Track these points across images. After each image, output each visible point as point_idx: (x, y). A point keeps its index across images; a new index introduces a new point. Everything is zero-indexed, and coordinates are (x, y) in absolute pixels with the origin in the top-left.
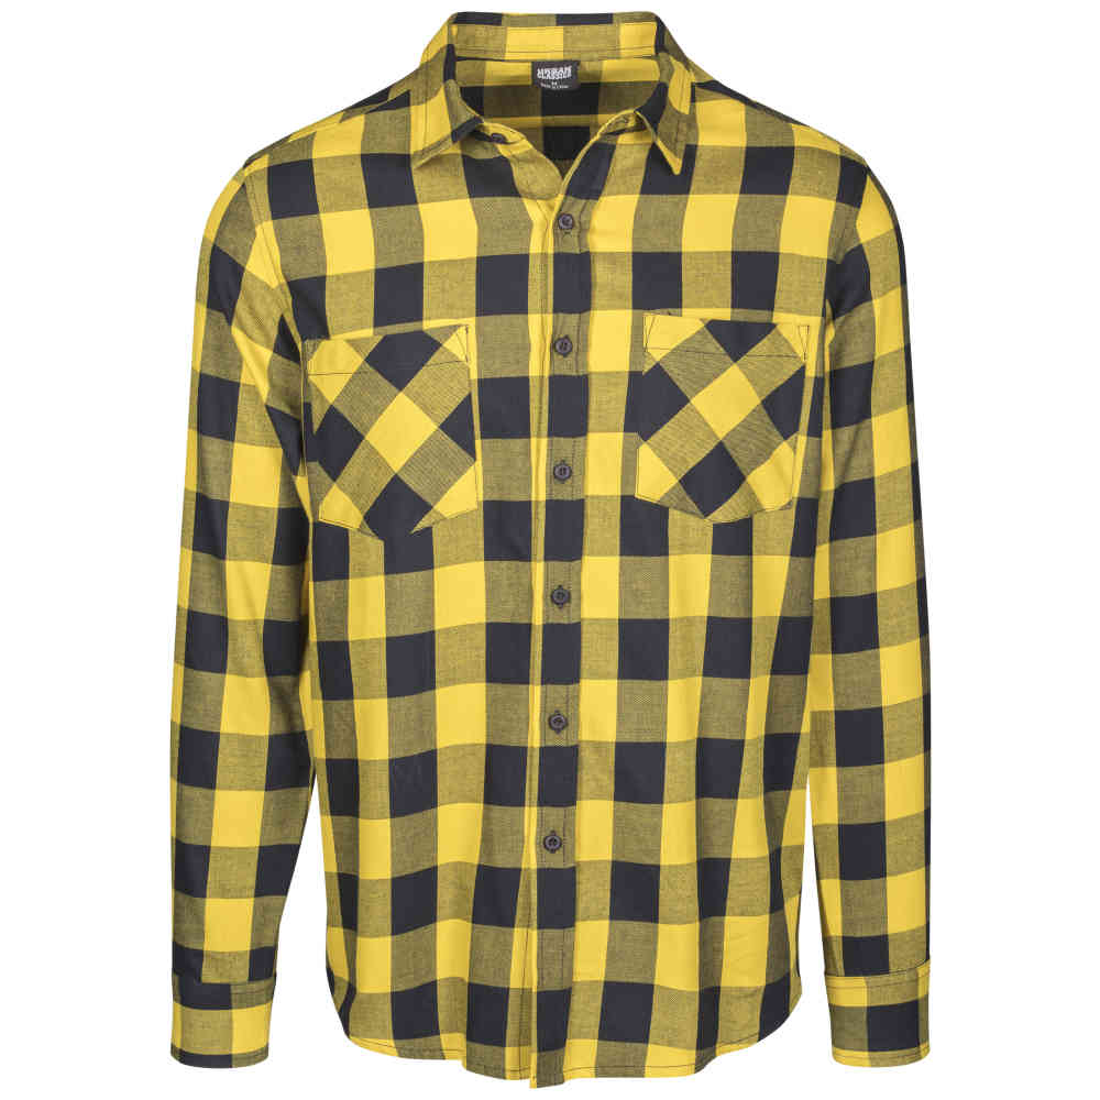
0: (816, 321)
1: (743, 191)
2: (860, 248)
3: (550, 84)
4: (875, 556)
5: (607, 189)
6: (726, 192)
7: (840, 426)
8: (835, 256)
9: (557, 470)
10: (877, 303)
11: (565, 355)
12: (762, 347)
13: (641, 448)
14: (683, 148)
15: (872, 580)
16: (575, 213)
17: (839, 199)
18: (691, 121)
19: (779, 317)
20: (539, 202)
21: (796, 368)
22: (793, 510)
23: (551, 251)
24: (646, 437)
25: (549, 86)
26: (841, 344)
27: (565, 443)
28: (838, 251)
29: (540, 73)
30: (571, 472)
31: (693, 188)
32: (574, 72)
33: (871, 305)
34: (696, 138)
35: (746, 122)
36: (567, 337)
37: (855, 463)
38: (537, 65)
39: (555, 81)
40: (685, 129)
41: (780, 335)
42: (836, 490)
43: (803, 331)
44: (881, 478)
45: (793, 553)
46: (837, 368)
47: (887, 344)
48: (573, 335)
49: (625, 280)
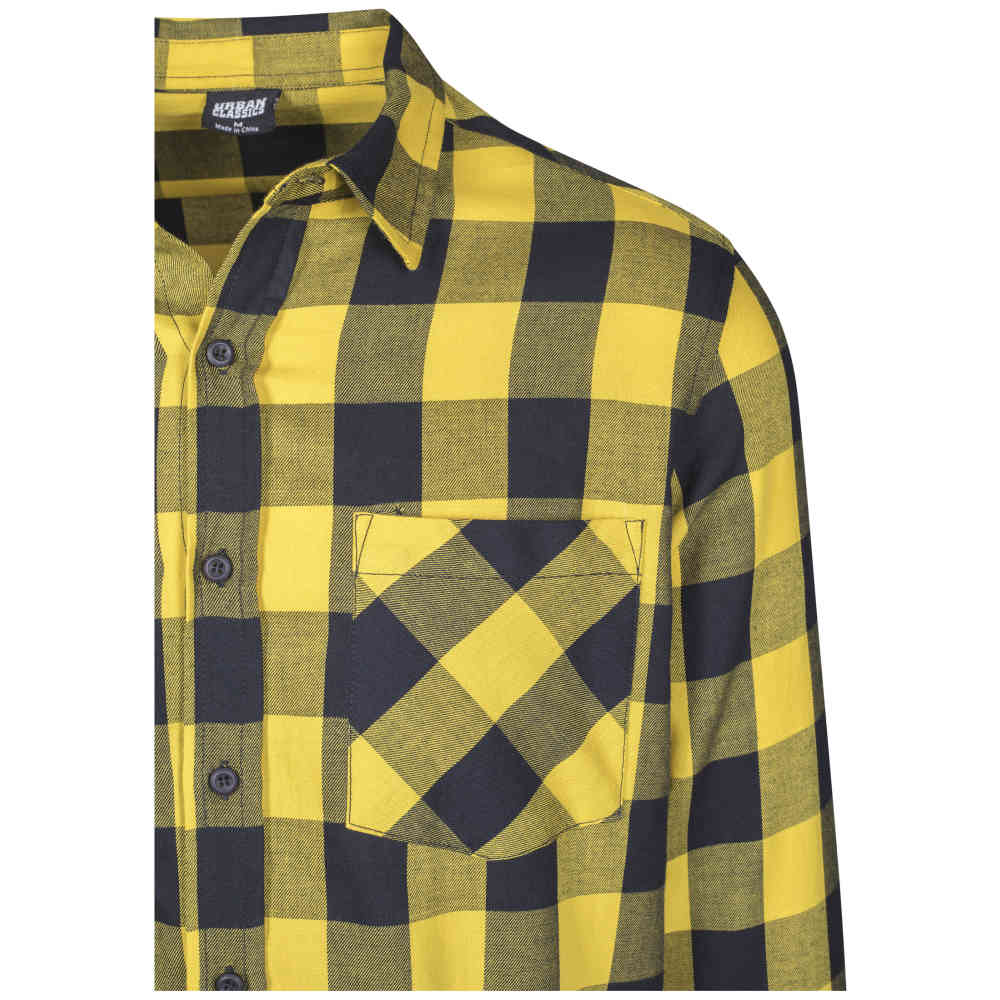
0: (654, 513)
1: (528, 296)
2: (726, 387)
3: (231, 126)
4: (760, 872)
5: (292, 297)
6: (499, 299)
7: (699, 677)
8: (687, 403)
9: (214, 777)
10: (755, 477)
11: (221, 584)
12: (565, 561)
13: (354, 744)
14: (425, 226)
15: (758, 906)
16: (237, 336)
17: (689, 308)
18: (443, 181)
19: (593, 508)
20: (177, 318)
21: (622, 592)
22: (627, 820)
23: (192, 404)
24: (361, 725)
25: (227, 129)
26: (699, 544)
27: (226, 733)
28: (690, 392)
29: (218, 110)
30: (239, 781)
31: (441, 293)
32: (269, 107)
33: (748, 482)
34: (451, 209)
35: (536, 182)
36: (223, 553)
37: (724, 731)
38: (215, 97)
39: (238, 121)
40: (430, 193)
41: (595, 538)
42: (695, 778)
43: (634, 528)
44: (768, 750)
45: (627, 888)
46: (693, 582)
47: (773, 539)
48: (233, 549)
49: (321, 453)
